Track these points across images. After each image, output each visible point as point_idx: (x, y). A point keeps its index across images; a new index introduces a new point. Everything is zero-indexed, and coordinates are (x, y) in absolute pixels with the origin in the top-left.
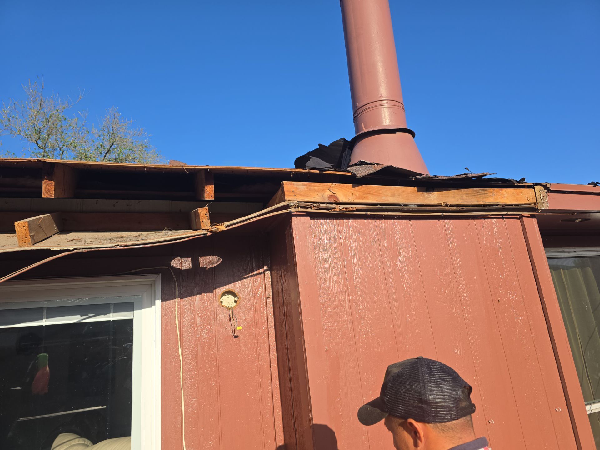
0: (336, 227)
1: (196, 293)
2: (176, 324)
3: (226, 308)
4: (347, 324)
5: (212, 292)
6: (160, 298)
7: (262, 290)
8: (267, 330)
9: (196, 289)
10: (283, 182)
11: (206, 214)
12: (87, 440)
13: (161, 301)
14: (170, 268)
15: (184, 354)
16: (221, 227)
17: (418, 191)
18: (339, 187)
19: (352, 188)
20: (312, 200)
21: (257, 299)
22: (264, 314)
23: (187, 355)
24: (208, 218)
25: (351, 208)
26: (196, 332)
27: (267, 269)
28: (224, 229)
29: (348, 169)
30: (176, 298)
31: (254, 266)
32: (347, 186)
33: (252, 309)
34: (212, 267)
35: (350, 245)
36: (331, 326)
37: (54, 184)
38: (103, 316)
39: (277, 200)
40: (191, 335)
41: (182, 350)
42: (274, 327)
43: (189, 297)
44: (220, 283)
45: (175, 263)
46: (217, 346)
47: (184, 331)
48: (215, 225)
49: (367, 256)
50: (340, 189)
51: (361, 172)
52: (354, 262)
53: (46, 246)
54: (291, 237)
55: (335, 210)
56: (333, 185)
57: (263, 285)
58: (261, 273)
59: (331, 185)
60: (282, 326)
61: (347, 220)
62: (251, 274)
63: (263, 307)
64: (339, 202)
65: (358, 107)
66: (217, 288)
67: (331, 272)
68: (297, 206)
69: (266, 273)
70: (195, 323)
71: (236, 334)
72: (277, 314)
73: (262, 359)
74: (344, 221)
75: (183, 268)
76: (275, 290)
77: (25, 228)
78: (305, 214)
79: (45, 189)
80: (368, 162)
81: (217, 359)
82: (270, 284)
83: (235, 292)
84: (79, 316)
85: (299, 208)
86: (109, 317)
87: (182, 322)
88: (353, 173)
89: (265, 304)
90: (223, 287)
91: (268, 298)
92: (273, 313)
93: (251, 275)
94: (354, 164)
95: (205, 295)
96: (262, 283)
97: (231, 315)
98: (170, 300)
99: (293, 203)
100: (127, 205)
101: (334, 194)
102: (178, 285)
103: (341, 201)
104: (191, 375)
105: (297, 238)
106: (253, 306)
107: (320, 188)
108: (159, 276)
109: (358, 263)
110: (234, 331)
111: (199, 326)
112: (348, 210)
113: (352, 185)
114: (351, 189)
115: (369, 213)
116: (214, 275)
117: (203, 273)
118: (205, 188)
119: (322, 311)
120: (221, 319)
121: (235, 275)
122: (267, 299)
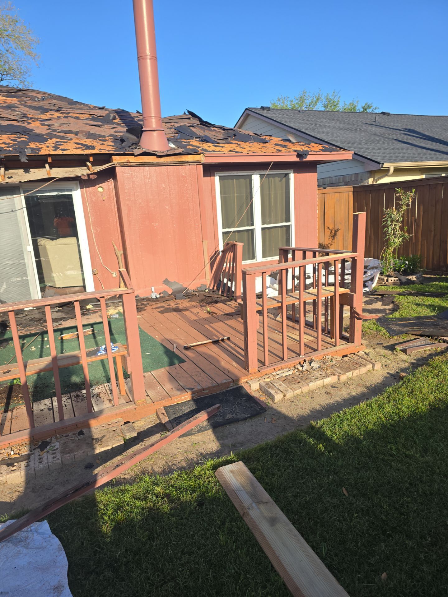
0: (130, 169)
2: (85, 196)
3: (100, 192)
7: (111, 186)
8: (113, 199)
9: (90, 186)
10: (112, 156)
13: (80, 189)
14: (81, 179)
17: (156, 158)
20: (122, 162)
21: (110, 189)
22: (112, 194)
23: (90, 206)
25: (134, 164)
30: (84, 188)
31: (108, 178)
33: (108, 192)
35: (135, 175)
36: (128, 199)
37: (50, 158)
40: (90, 199)
41: (88, 204)
43: (88, 188)
46: (98, 203)
50: (130, 158)
51: (136, 153)
55: (129, 164)
59: (127, 157)
61: (134, 167)
62: (107, 181)
66: (96, 186)
68: (117, 164)
69: (110, 180)
70: (91, 196)
71: (103, 200)
73: (112, 208)
75: (85, 179)
76: (115, 187)
78: (120, 166)
81: (99, 207)
82: (114, 184)
83: (102, 187)
86: (65, 193)
89: (112, 191)
92: (115, 194)
95: (93, 188)
97: (102, 194)
101: (128, 160)
102: (85, 185)
103: (131, 162)
104: (92, 211)
105: (118, 173)
107: (124, 158)
114: (134, 158)
115: (141, 165)
116: (95, 181)
117: (91, 180)
120: (99, 195)
121: (101, 182)
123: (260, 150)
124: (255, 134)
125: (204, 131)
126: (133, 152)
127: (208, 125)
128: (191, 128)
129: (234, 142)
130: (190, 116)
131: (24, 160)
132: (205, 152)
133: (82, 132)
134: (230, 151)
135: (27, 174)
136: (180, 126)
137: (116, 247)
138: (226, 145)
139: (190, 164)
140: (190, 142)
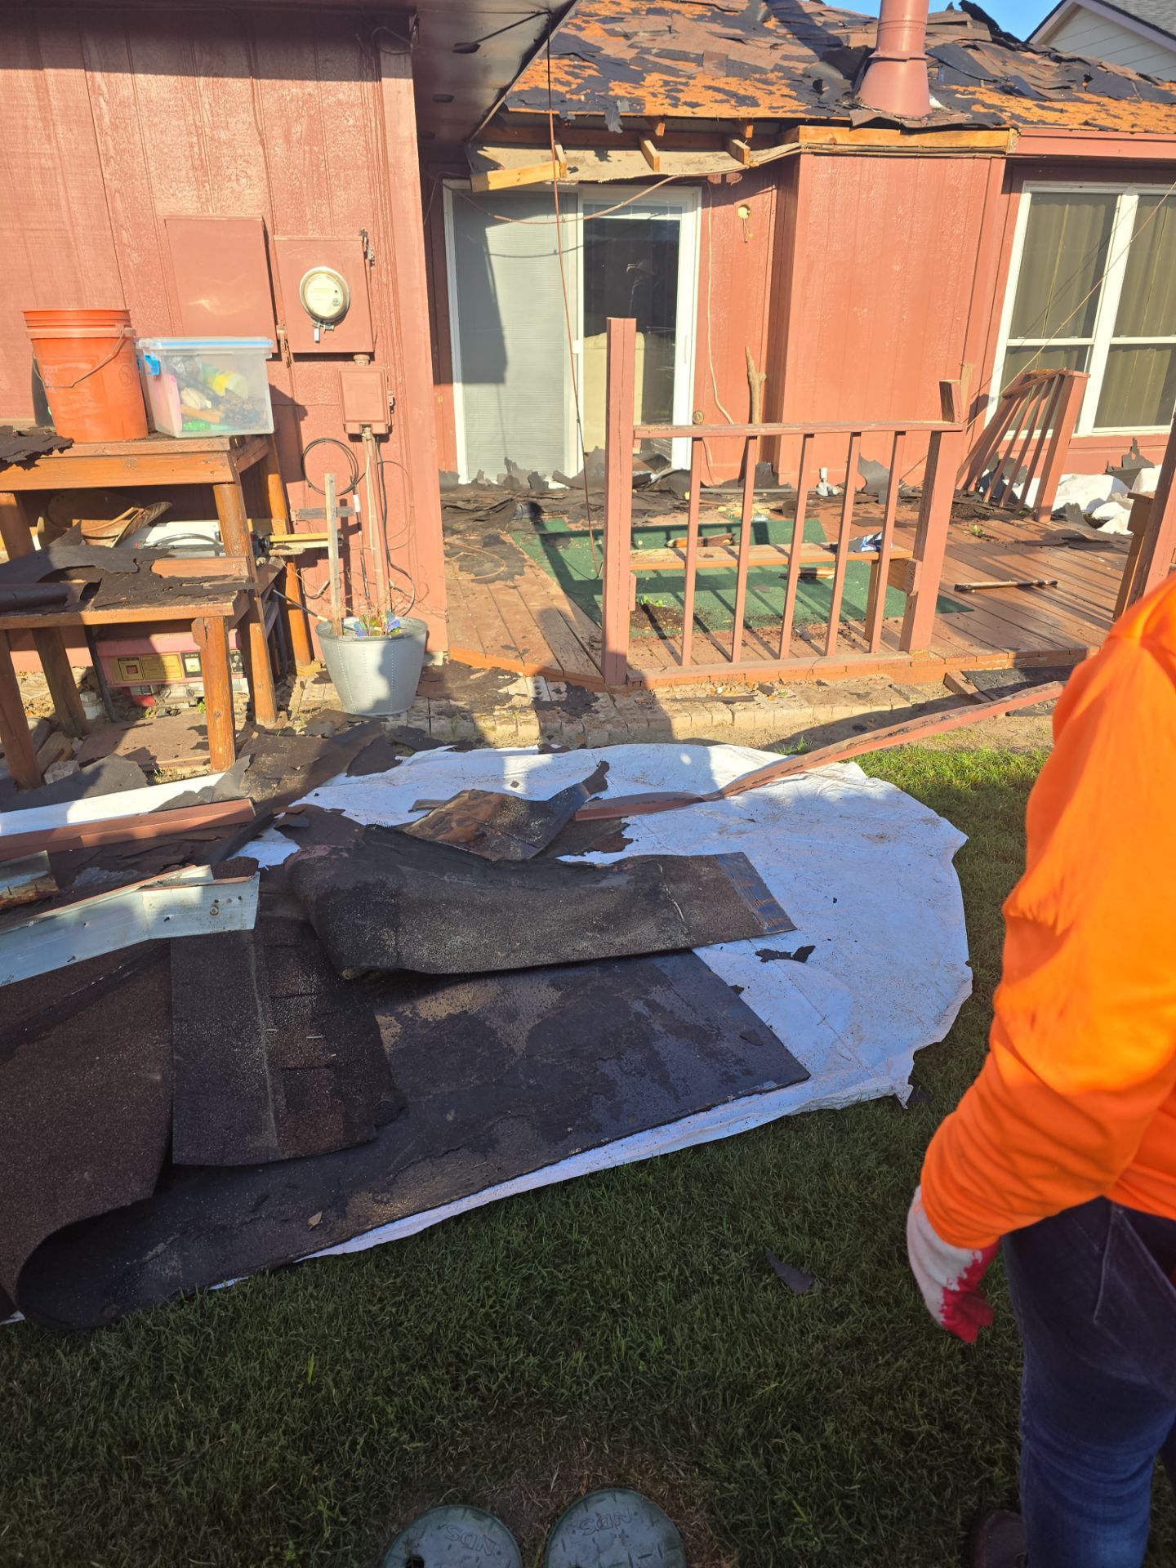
0: (829, 163)
1: (723, 204)
2: (709, 227)
3: (744, 219)
4: (824, 239)
5: (732, 204)
6: (701, 206)
7: (769, 206)
8: (768, 241)
9: (722, 200)
10: (798, 126)
13: (702, 209)
14: (707, 182)
17: (900, 134)
19: (850, 132)
20: (818, 142)
21: (764, 213)
22: (767, 228)
23: (714, 251)
25: (846, 148)
26: (720, 235)
27: (775, 187)
30: (711, 206)
31: (765, 184)
32: (845, 130)
33: (759, 221)
34: (735, 184)
35: (839, 179)
36: (813, 239)
38: (663, 216)
40: (718, 238)
41: (712, 247)
42: (773, 238)
43: (719, 206)
44: (739, 197)
46: (733, 248)
49: (849, 188)
50: (840, 132)
51: (862, 118)
52: (838, 193)
54: (798, 172)
55: (832, 149)
58: (770, 190)
59: (834, 129)
61: (841, 157)
63: (768, 222)
64: (837, 143)
66: (737, 201)
67: (820, 200)
69: (774, 190)
70: (721, 227)
71: (746, 241)
72: (777, 227)
74: (837, 159)
75: (715, 183)
76: (778, 207)
78: (811, 153)
81: (734, 257)
82: (776, 201)
83: (749, 206)
85: (808, 148)
86: (667, 217)
87: (714, 226)
89: (769, 218)
90: (741, 201)
92: (774, 228)
93: (763, 193)
95: (728, 206)
96: (769, 200)
97: (745, 223)
98: (707, 207)
99: (805, 144)
101: (834, 137)
102: (714, 199)
104: (716, 265)
105: (802, 171)
106: (761, 219)
107: (825, 131)
108: (701, 188)
110: (745, 238)
111: (723, 231)
112: (843, 150)
113: (851, 129)
116: (736, 191)
117: (728, 187)
118: (744, 129)
119: (810, 227)
120: (737, 226)
121: (751, 191)
122: (771, 215)
123: (1163, 124)
124: (1141, 76)
125: (1004, 63)
126: (849, 116)
127: (1013, 45)
128: (970, 51)
129: (1087, 96)
130: (967, 17)
131: (614, 127)
132: (1020, 125)
133: (712, 56)
134: (1086, 123)
135: (605, 163)
136: (944, 46)
137: (752, 363)
138: (1069, 107)
139: (977, 155)
140: (973, 93)
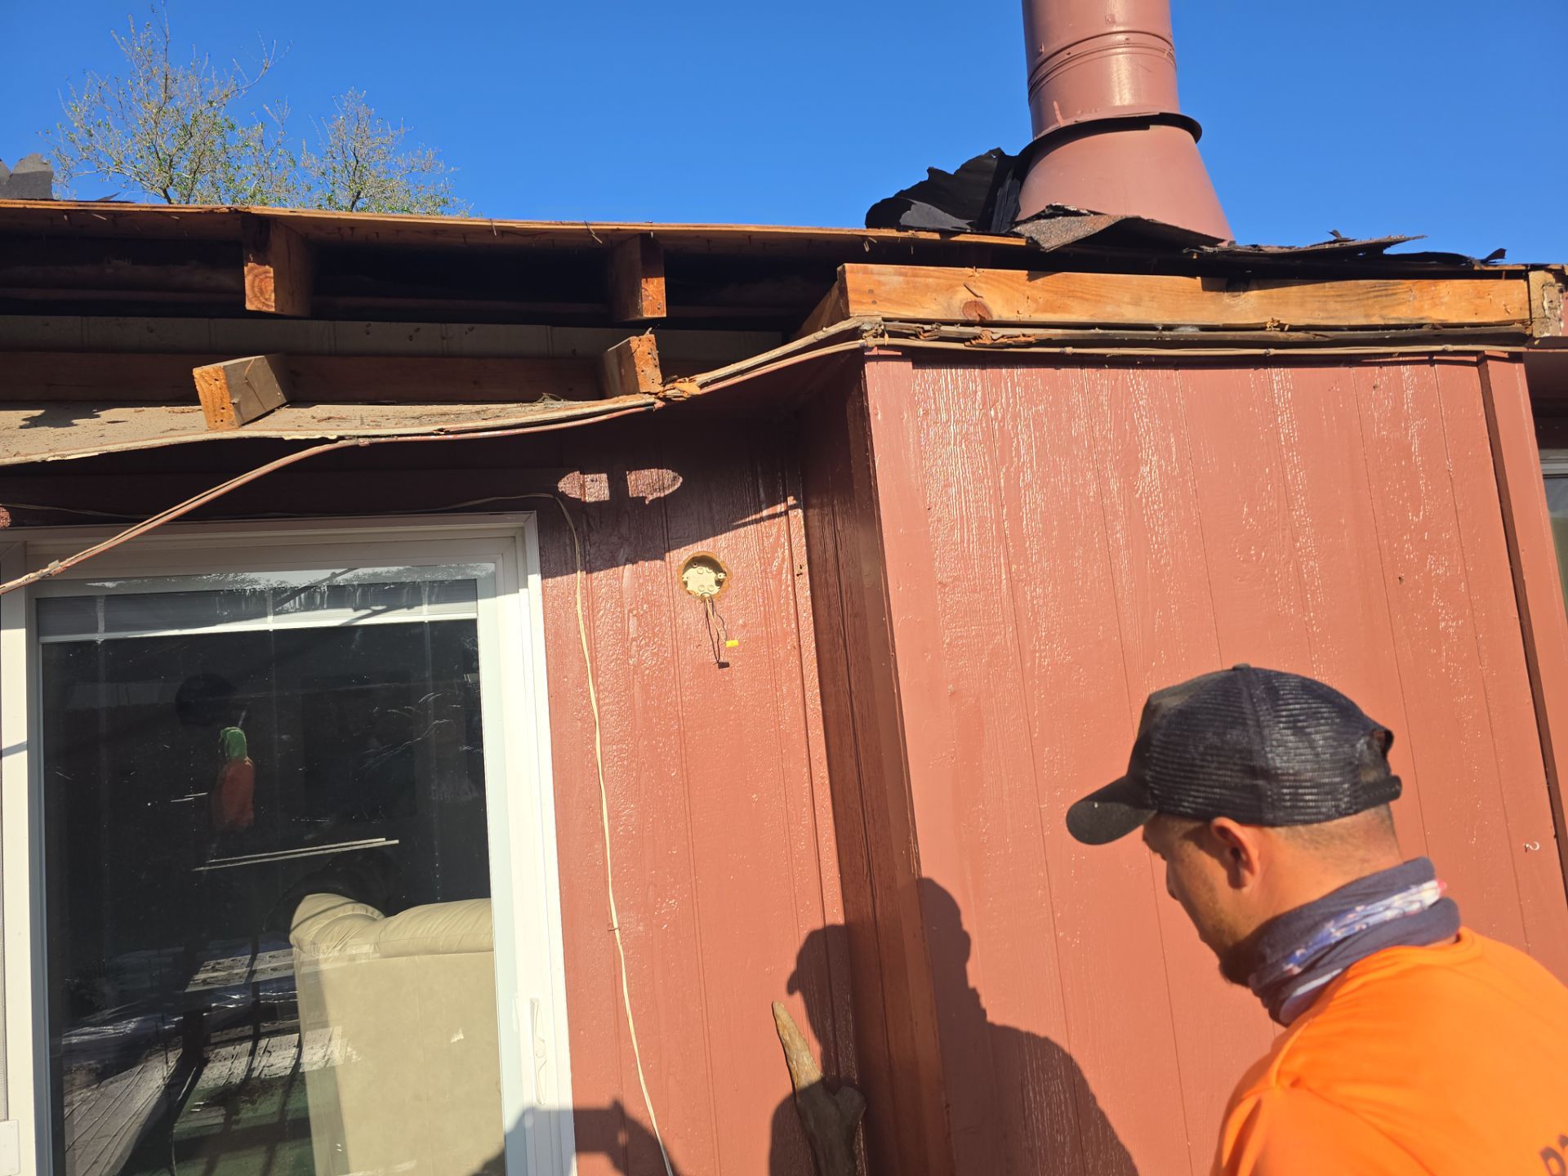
0: (979, 388)
1: (623, 560)
2: (579, 632)
3: (696, 597)
4: (1003, 633)
5: (663, 559)
6: (538, 569)
7: (784, 557)
8: (796, 652)
9: (622, 550)
10: (844, 267)
11: (650, 351)
12: (371, 909)
13: (542, 579)
14: (557, 499)
15: (601, 702)
16: (689, 388)
17: (1205, 288)
18: (992, 279)
19: (1028, 283)
20: (921, 316)
21: (772, 578)
22: (789, 613)
23: (609, 704)
24: (654, 362)
25: (1024, 335)
26: (627, 653)
27: (795, 505)
28: (697, 391)
29: (1018, 229)
30: (575, 571)
31: (762, 495)
32: (1013, 275)
33: (760, 600)
34: (659, 499)
35: (1017, 435)
36: (961, 637)
37: (272, 275)
38: (405, 610)
39: (825, 318)
40: (617, 659)
41: (598, 692)
42: (814, 645)
43: (608, 568)
44: (680, 537)
45: (569, 485)
46: (678, 686)
47: (599, 649)
48: (674, 381)
49: (1061, 463)
50: (996, 284)
51: (1054, 236)
52: (1023, 480)
53: (270, 430)
54: (864, 415)
55: (980, 341)
56: (977, 275)
57: (786, 544)
58: (780, 515)
59: (971, 274)
60: (836, 639)
61: (1009, 370)
62: (754, 517)
63: (787, 597)
64: (990, 319)
65: (1044, 57)
66: (673, 550)
67: (964, 504)
68: (880, 331)
69: (792, 513)
70: (623, 633)
71: (722, 660)
72: (823, 612)
73: (786, 718)
74: (1001, 374)
75: (589, 499)
76: (815, 557)
77: (217, 382)
78: (900, 353)
79: (253, 287)
80: (1072, 208)
81: (680, 715)
82: (804, 540)
83: (718, 560)
84: (350, 610)
85: (886, 335)
86: (420, 613)
87: (594, 629)
88: (1031, 238)
89: (790, 589)
90: (687, 547)
91: (798, 575)
92: (811, 611)
93: (755, 519)
94: (1033, 217)
95: (645, 566)
96: (782, 540)
97: (710, 612)
98: (562, 575)
99: (871, 323)
100: (444, 338)
101: (978, 299)
102: (578, 538)
103: (995, 318)
104: (621, 750)
105: (879, 417)
106: (763, 593)
107: (942, 281)
108: (533, 516)
109: (1036, 483)
110: (717, 653)
111: (634, 639)
112: (1014, 341)
113: (1026, 272)
114: (1024, 285)
115: (1069, 350)
116: (664, 518)
117: (637, 512)
118: (643, 285)
119: (942, 599)
120: (686, 622)
121: (717, 518)
122: (796, 577)
